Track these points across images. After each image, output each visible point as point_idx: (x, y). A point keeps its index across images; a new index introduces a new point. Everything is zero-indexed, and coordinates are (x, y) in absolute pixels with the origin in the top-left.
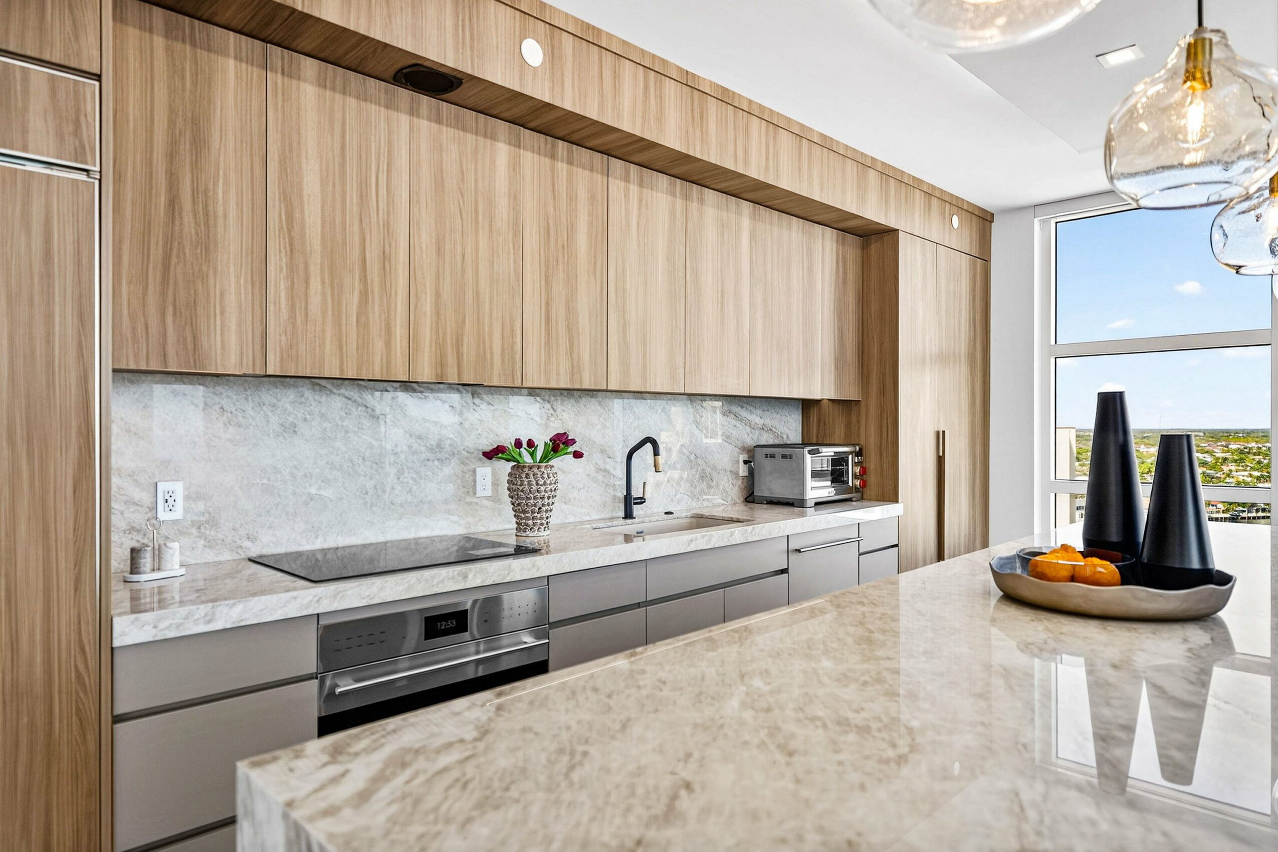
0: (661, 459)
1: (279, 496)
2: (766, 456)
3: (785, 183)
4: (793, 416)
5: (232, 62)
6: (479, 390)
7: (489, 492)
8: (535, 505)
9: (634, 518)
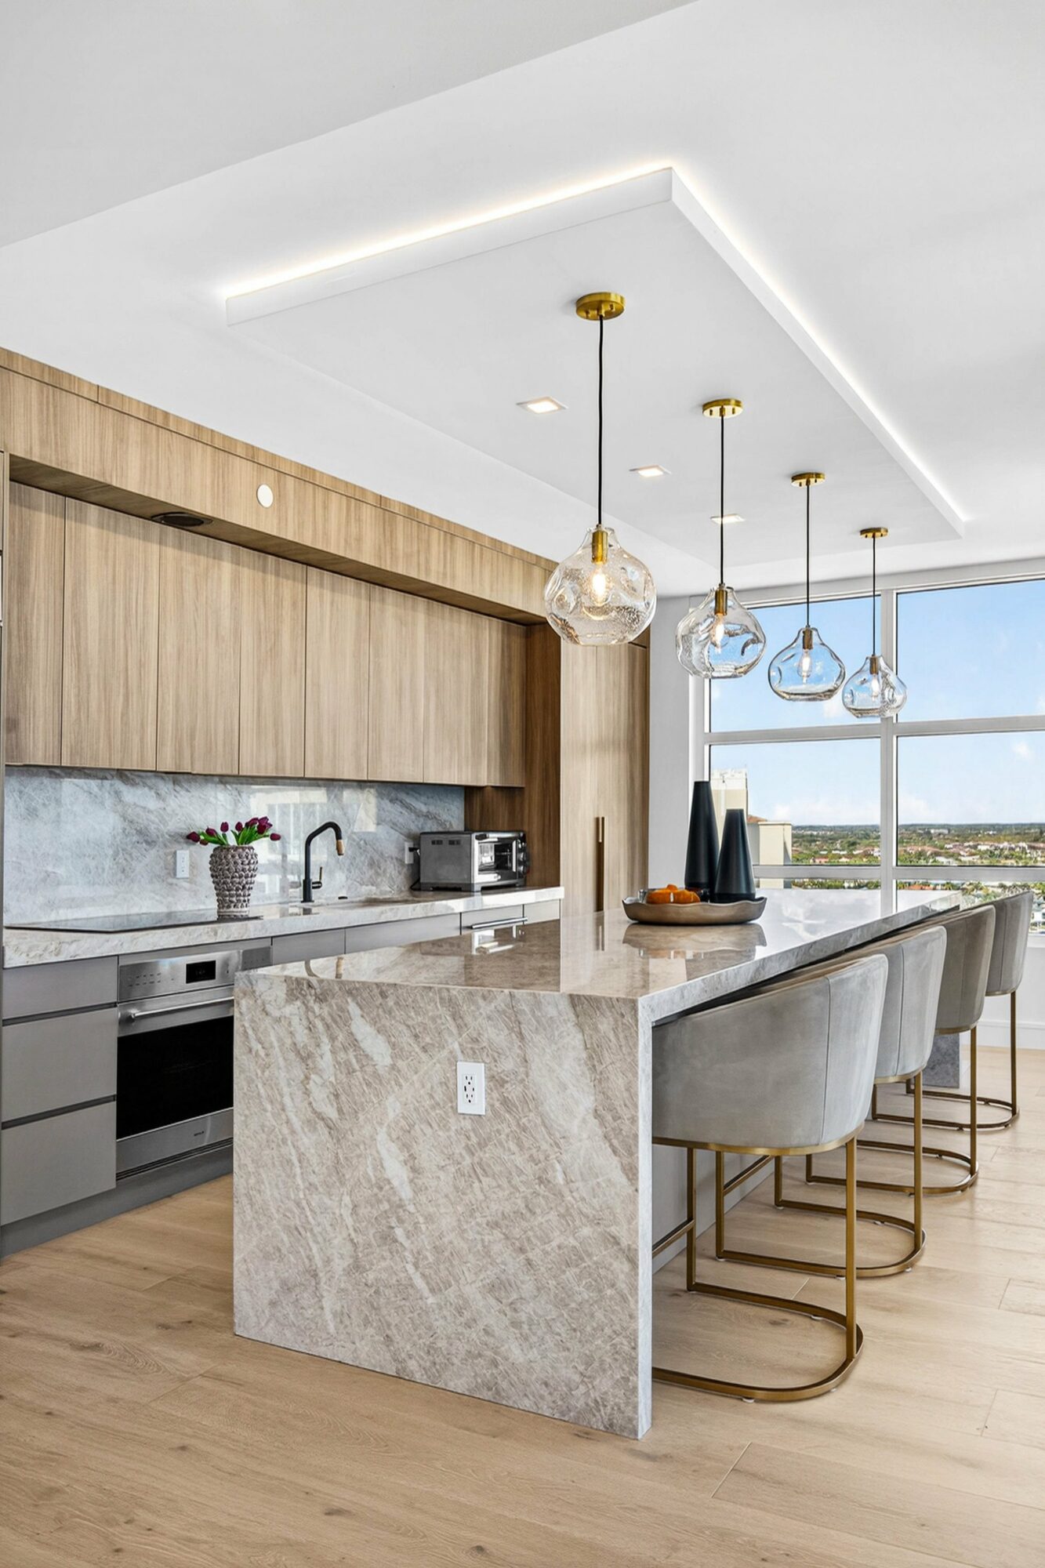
0: (344, 842)
1: (25, 873)
2: (433, 843)
3: (462, 586)
4: (455, 803)
5: (43, 515)
6: (180, 777)
7: (186, 874)
8: (239, 883)
9: (313, 901)
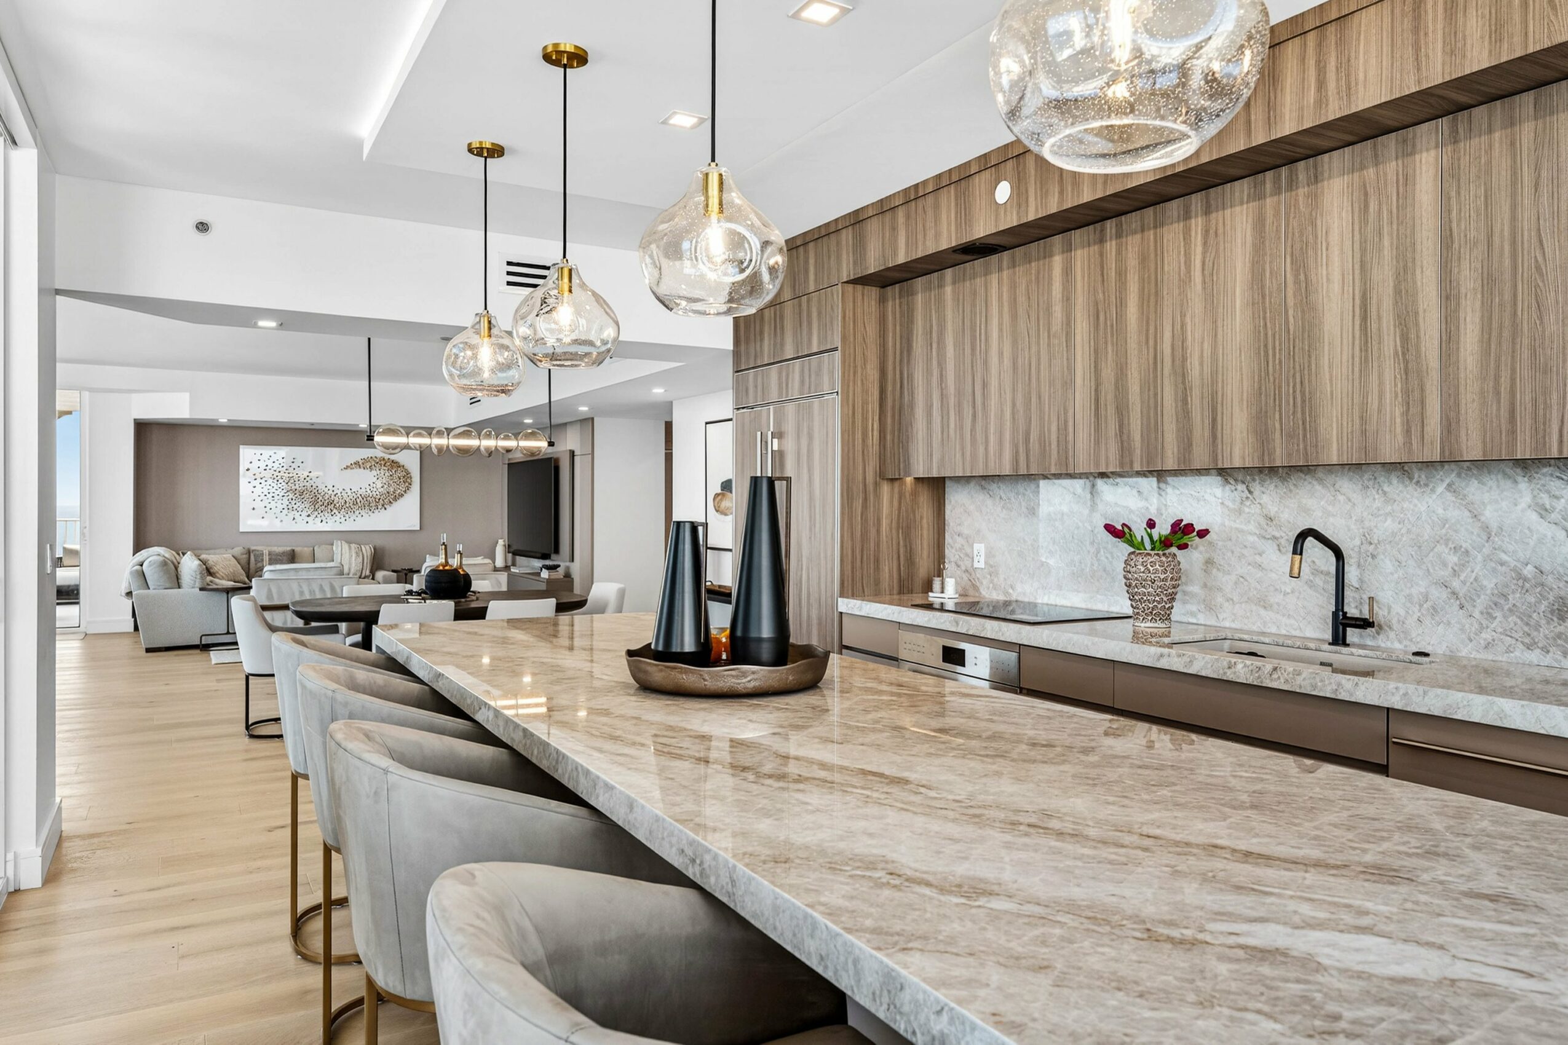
9: (1348, 645)
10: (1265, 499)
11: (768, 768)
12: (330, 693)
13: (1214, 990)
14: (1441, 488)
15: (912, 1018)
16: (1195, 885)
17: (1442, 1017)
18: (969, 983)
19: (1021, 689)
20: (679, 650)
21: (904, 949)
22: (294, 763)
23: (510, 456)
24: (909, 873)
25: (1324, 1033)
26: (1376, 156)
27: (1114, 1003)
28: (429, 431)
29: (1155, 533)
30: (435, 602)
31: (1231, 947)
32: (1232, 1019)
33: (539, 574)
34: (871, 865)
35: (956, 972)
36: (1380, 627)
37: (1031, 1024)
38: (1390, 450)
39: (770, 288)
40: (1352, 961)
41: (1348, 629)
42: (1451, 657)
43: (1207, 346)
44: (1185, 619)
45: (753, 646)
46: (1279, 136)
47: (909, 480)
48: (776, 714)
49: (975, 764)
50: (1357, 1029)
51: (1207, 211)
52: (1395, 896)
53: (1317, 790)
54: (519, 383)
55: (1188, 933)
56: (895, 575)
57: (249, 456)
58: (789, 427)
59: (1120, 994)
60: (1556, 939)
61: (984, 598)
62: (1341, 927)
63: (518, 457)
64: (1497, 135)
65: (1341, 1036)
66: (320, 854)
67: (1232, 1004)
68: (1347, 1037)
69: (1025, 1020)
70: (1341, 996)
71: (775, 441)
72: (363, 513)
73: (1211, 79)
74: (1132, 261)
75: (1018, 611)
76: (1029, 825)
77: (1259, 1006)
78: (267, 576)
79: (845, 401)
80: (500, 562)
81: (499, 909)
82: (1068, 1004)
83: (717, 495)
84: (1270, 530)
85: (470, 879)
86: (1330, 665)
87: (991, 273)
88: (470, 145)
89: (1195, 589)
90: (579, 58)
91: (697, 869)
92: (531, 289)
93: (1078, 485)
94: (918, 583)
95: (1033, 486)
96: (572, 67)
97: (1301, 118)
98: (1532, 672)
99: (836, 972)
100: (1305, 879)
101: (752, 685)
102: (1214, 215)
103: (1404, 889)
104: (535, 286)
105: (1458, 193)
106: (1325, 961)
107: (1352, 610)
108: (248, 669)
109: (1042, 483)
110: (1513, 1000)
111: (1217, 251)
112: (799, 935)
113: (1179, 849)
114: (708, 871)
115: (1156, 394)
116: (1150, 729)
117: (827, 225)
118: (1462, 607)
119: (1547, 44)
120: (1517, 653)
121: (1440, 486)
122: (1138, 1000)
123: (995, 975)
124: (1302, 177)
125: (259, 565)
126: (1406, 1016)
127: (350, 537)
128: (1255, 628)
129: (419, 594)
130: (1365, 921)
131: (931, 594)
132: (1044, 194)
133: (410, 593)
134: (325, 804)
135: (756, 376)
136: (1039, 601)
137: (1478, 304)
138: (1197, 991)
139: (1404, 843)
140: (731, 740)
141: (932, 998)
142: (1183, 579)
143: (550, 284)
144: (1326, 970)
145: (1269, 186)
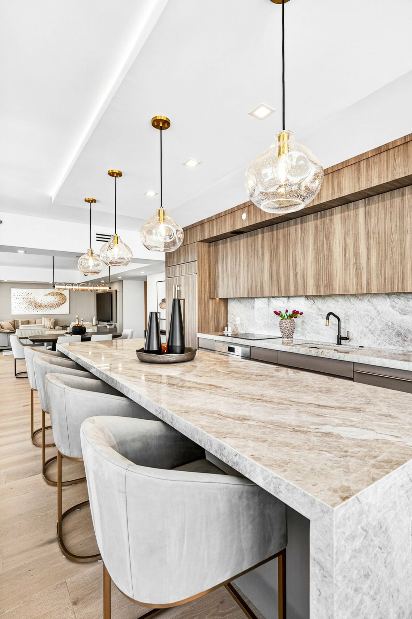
9: (342, 345)
10: (318, 304)
11: (180, 384)
12: (44, 365)
13: (313, 445)
14: (366, 301)
15: (228, 457)
16: (305, 415)
17: (375, 450)
18: (244, 446)
19: (251, 359)
20: (152, 350)
21: (225, 437)
22: (32, 386)
23: (97, 291)
24: (225, 415)
25: (344, 456)
26: (348, 209)
27: (286, 450)
28: (72, 284)
29: (288, 314)
30: (75, 336)
31: (317, 433)
32: (319, 454)
33: (106, 327)
34: (213, 412)
35: (241, 443)
36: (350, 339)
37: (263, 458)
38: (352, 291)
39: (179, 244)
40: (350, 435)
41: (342, 340)
42: (370, 348)
43: (302, 261)
44: (297, 338)
45: (174, 348)
46: (322, 202)
47: (217, 299)
48: (182, 368)
49: (240, 381)
50: (353, 455)
51: (302, 223)
52: (360, 416)
53: (336, 386)
54: (101, 271)
55: (305, 429)
56: (214, 327)
57: (14, 291)
58: (183, 283)
59: (287, 448)
60: (403, 426)
61: (239, 332)
62: (346, 426)
63: (100, 292)
64: (380, 204)
65: (349, 457)
66: (41, 413)
67: (319, 449)
68: (350, 457)
69: (261, 457)
70: (348, 445)
71: (178, 287)
72: (51, 309)
73: (307, 188)
74: (281, 236)
75: (249, 336)
76: (258, 399)
77: (325, 449)
78: (20, 328)
79: (199, 276)
80: (94, 323)
81: (102, 430)
82: (272, 451)
83: (160, 303)
84: (320, 313)
85: (93, 422)
86: (337, 350)
87: (241, 239)
88: (85, 199)
89: (299, 329)
90: (120, 174)
91: (161, 415)
92: (106, 242)
93: (266, 300)
94: (220, 329)
95: (253, 300)
96: (117, 177)
97: (328, 198)
98: (391, 351)
99: (204, 445)
100: (335, 412)
101: (174, 359)
102: (304, 224)
103: (362, 414)
104: (107, 241)
105: (370, 219)
106: (343, 435)
107: (343, 335)
108: (15, 357)
109: (256, 299)
110: (394, 444)
111: (305, 235)
112: (193, 434)
113: (300, 405)
114: (165, 416)
115: (288, 275)
116: (287, 370)
117: (193, 225)
118: (372, 334)
119: (393, 179)
120: (387, 346)
121: (366, 299)
122: (292, 449)
123: (251, 444)
124: (328, 214)
125: (18, 325)
126: (366, 450)
127: (47, 316)
128: (316, 340)
129: (69, 333)
130: (352, 424)
131: (224, 332)
132: (256, 217)
133: (67, 333)
134: (43, 399)
135: (172, 268)
136: (255, 333)
137: (376, 250)
138: (308, 446)
139: (362, 401)
140: (168, 376)
141: (234, 452)
142: (296, 327)
143: (111, 241)
144: (343, 438)
145: (319, 216)
